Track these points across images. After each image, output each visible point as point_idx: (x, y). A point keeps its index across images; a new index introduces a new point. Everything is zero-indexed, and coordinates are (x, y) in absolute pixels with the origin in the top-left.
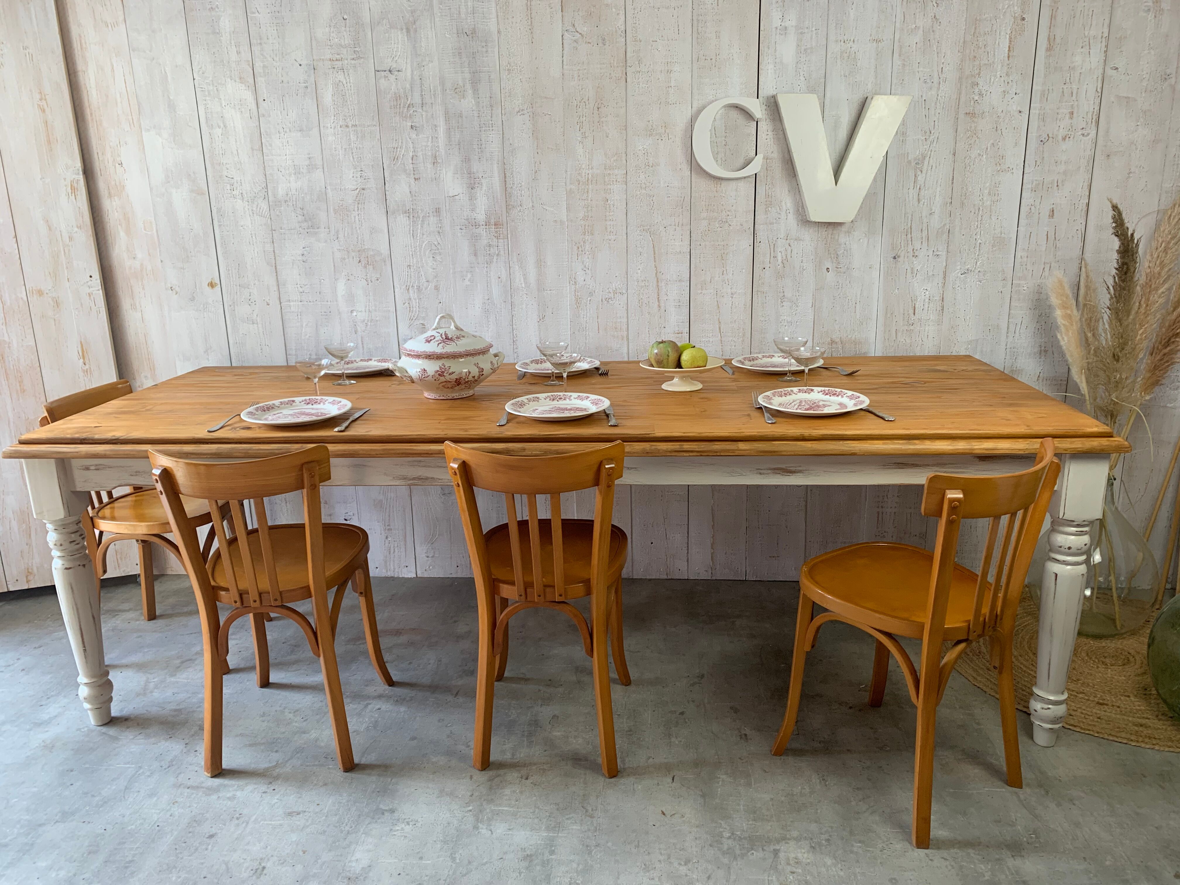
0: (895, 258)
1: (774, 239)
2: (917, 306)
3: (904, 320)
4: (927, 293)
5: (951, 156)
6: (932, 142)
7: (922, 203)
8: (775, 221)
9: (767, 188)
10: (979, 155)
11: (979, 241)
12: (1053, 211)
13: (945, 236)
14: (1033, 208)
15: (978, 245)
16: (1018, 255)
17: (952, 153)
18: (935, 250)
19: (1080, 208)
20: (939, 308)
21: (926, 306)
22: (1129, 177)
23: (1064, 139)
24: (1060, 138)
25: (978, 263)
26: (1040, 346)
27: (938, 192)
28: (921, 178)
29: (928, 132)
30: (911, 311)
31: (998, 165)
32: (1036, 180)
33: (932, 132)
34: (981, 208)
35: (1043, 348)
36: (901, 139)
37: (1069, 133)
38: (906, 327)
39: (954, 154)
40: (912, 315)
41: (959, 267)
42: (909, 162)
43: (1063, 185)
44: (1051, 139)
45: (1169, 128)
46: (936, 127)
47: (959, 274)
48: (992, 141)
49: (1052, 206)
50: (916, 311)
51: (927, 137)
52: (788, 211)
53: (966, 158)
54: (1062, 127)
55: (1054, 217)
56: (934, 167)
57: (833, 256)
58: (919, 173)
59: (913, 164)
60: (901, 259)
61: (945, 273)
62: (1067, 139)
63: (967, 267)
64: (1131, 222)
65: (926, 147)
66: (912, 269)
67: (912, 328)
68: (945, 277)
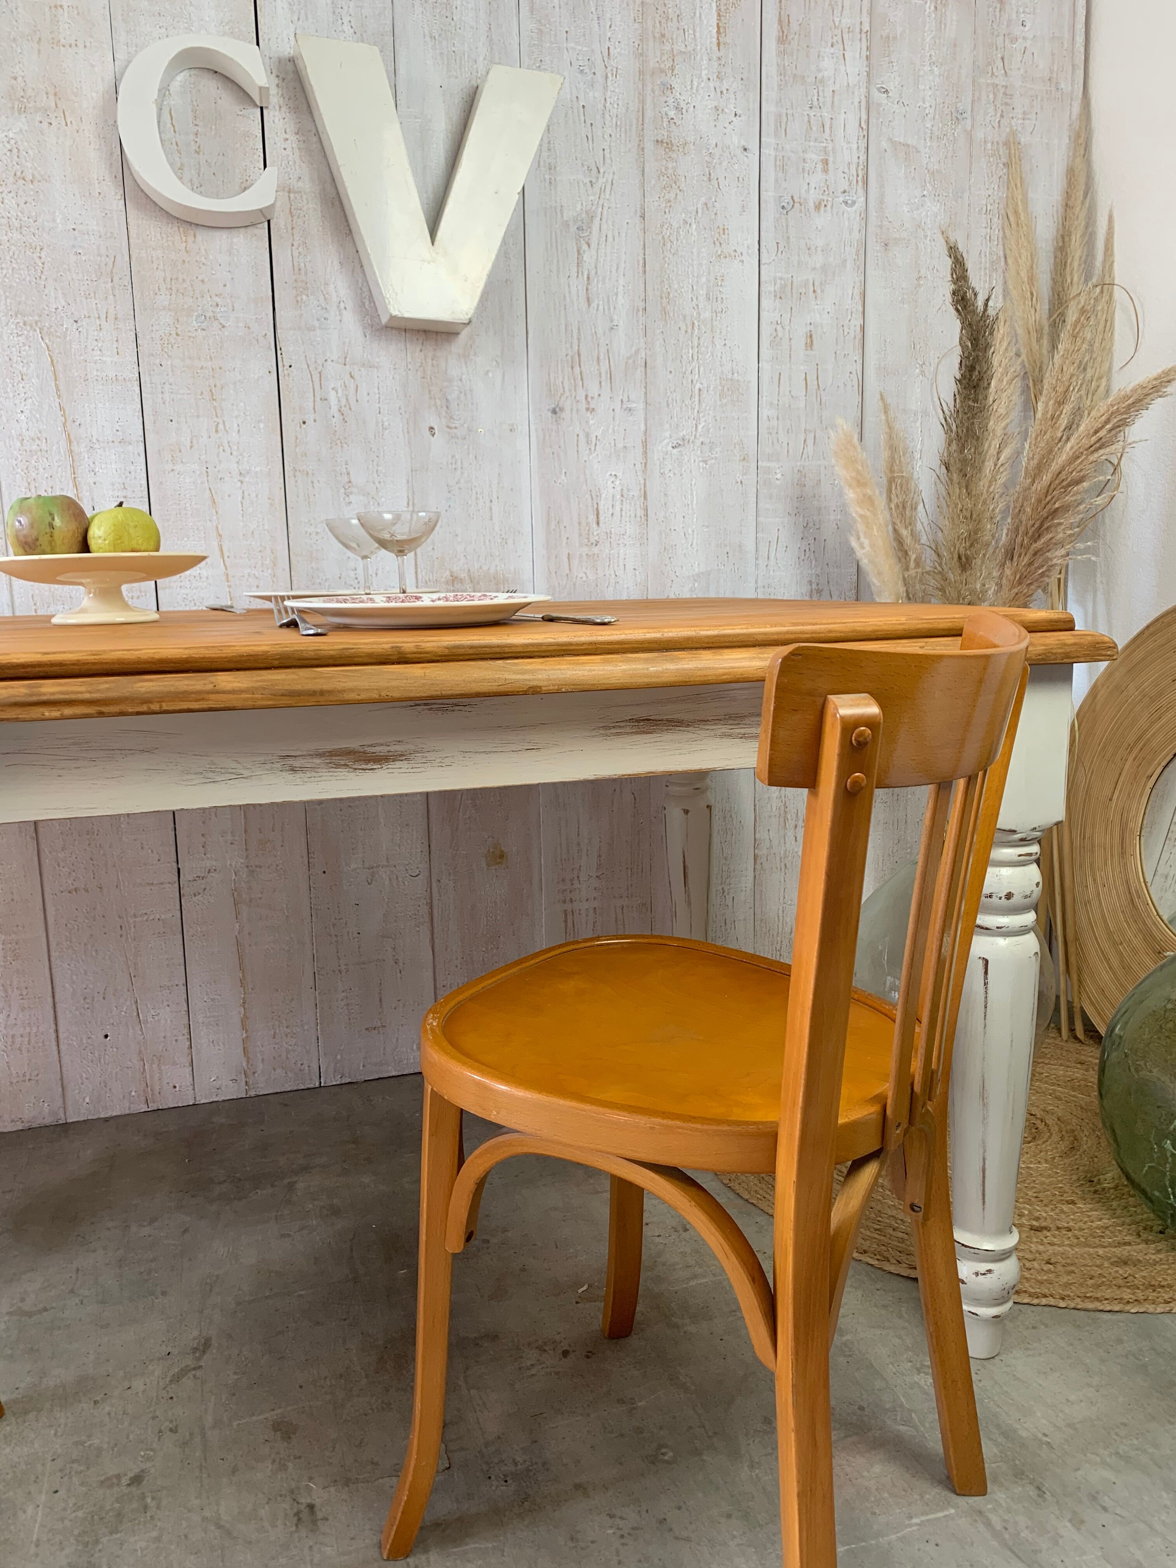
0: (554, 412)
1: (320, 362)
2: (601, 508)
3: (580, 535)
4: (617, 483)
5: (638, 220)
6: (602, 190)
7: (594, 305)
8: (317, 324)
9: (296, 254)
10: (685, 222)
11: (698, 386)
12: (811, 336)
13: (639, 373)
14: (779, 328)
15: (697, 392)
16: (765, 412)
17: (639, 214)
18: (625, 399)
19: (852, 335)
20: (640, 512)
21: (618, 508)
22: (919, 285)
23: (817, 207)
24: (811, 205)
25: (700, 427)
26: (810, 582)
27: (621, 288)
28: (588, 257)
29: (595, 170)
30: (592, 518)
31: (718, 244)
32: (781, 279)
33: (602, 171)
34: (696, 323)
35: (814, 586)
36: (547, 177)
37: (825, 198)
38: (585, 550)
39: (643, 217)
40: (595, 525)
41: (667, 434)
42: (566, 224)
43: (822, 291)
44: (797, 205)
45: (969, 205)
46: (608, 161)
47: (670, 448)
48: (703, 199)
49: (808, 328)
50: (601, 518)
51: (594, 181)
52: (342, 305)
53: (662, 226)
54: (813, 185)
55: (815, 346)
56: (610, 239)
57: (439, 403)
58: (585, 247)
59: (573, 229)
60: (566, 415)
61: (645, 444)
62: (822, 208)
63: (681, 434)
64: (927, 363)
65: (592, 198)
66: (587, 435)
67: (596, 550)
68: (645, 453)
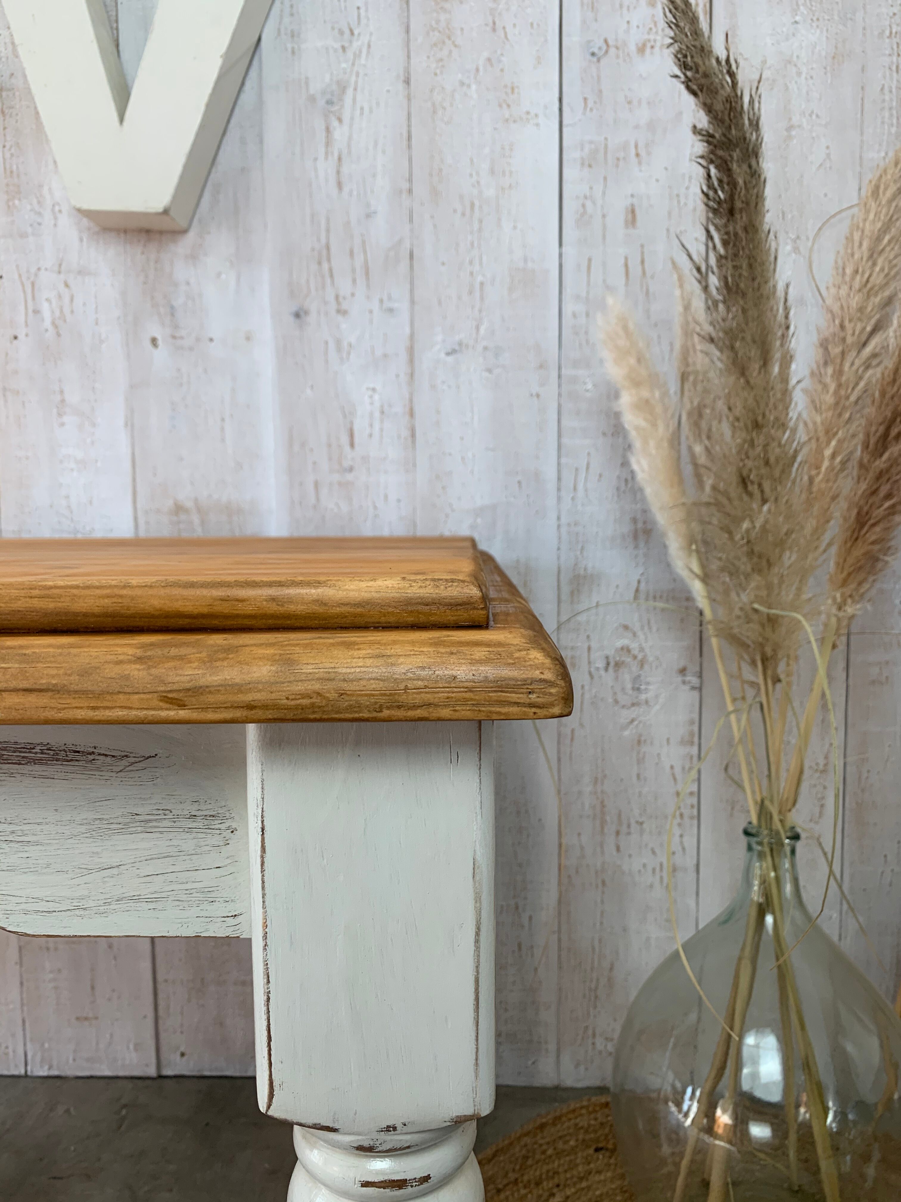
0: (297, 315)
2: (356, 428)
3: (330, 459)
4: (376, 397)
5: (401, 86)
6: (357, 55)
7: (346, 190)
8: (30, 230)
9: (8, 155)
10: (462, 84)
11: (480, 278)
12: (633, 212)
13: (404, 266)
14: (588, 203)
15: (477, 286)
16: (569, 308)
17: (402, 78)
18: (385, 298)
19: (691, 206)
20: (405, 433)
21: (377, 426)
22: (790, 138)
23: (641, 50)
24: (632, 48)
25: (482, 330)
26: (634, 520)
27: (379, 168)
28: (340, 133)
29: (347, 32)
30: (345, 439)
31: (505, 106)
32: (591, 142)
33: (356, 32)
34: (477, 203)
35: (640, 525)
36: (289, 46)
37: (652, 37)
38: (336, 477)
39: (407, 82)
40: (347, 448)
41: (439, 338)
42: (312, 99)
43: (649, 154)
44: (612, 51)
45: (864, 29)
46: (363, 21)
47: (443, 355)
48: (486, 54)
49: (629, 201)
50: (357, 440)
51: (346, 44)
52: (57, 208)
53: (432, 91)
54: (634, 23)
55: (639, 223)
56: (366, 110)
57: (162, 310)
58: (336, 123)
59: (321, 103)
60: (312, 318)
61: (411, 351)
62: (648, 50)
63: (457, 338)
64: (803, 238)
65: (344, 65)
66: (338, 343)
67: (349, 477)
68: (411, 361)
